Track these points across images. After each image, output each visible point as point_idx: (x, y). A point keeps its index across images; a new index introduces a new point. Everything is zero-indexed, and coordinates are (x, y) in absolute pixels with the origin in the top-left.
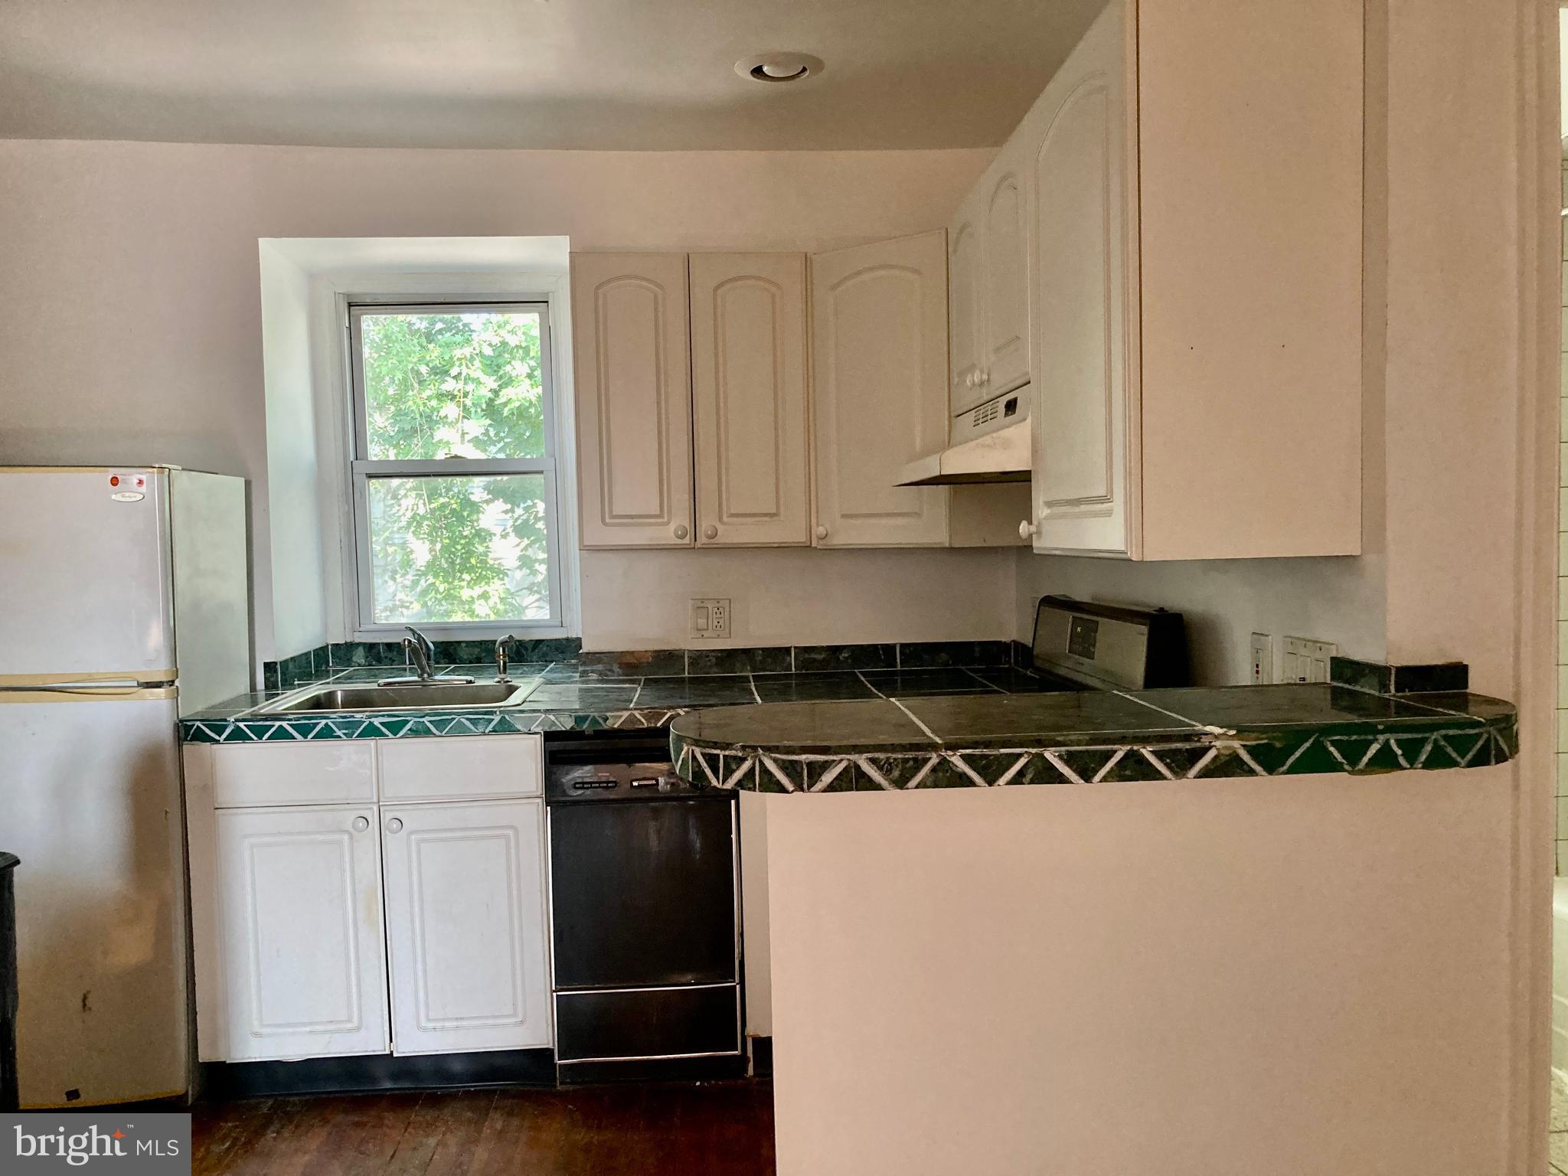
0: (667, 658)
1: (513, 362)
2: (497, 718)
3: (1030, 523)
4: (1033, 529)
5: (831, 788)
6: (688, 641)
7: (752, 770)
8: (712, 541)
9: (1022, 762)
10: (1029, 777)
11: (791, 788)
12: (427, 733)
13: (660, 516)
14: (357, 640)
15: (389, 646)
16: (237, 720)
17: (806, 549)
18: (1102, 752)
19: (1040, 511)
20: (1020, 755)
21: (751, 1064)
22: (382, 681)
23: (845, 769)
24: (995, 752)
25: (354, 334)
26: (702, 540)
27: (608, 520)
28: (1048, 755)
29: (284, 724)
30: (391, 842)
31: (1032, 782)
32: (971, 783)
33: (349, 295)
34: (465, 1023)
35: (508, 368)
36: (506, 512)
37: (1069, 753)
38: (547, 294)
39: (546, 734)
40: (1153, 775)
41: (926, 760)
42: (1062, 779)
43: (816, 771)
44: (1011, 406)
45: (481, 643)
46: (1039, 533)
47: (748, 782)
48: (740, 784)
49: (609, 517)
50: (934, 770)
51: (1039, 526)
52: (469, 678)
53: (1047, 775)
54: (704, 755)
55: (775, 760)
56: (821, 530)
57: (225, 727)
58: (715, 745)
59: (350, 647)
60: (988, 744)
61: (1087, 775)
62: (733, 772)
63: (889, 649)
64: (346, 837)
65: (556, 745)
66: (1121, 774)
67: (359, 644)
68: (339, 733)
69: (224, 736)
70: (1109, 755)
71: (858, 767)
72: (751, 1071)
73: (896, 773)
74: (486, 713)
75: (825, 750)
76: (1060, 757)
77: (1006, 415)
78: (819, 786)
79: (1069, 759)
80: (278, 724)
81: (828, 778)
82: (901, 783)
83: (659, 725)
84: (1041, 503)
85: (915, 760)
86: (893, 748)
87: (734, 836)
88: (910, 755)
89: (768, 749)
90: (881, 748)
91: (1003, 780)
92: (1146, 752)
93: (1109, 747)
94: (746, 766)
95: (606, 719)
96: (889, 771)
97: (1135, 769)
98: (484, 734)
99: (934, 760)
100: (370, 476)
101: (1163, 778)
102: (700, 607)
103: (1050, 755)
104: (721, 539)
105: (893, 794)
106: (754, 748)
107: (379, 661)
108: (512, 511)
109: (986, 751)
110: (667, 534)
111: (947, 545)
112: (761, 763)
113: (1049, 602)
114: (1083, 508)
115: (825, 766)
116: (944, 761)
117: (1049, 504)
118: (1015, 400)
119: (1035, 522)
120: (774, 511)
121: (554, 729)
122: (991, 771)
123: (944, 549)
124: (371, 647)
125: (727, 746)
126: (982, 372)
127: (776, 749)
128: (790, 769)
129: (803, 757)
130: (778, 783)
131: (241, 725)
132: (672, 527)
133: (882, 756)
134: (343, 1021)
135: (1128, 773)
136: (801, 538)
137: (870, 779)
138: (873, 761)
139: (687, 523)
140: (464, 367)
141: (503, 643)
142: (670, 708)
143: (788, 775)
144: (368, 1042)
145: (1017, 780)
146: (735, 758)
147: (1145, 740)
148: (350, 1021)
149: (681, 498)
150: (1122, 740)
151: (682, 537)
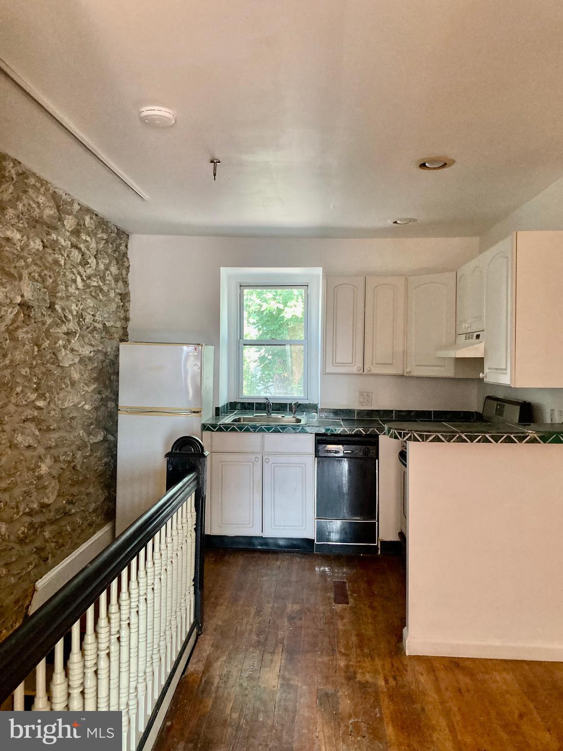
0: (349, 412)
1: (267, 293)
2: (301, 428)
3: (483, 374)
4: (484, 375)
5: (431, 441)
6: (357, 407)
7: (411, 436)
8: (369, 372)
9: (480, 437)
10: (482, 441)
11: (421, 441)
12: (279, 432)
13: (352, 363)
14: (238, 401)
15: (249, 404)
16: (220, 424)
17: (402, 376)
18: (500, 436)
19: (486, 370)
20: (479, 436)
21: (379, 550)
22: (255, 415)
23: (435, 437)
24: (473, 434)
25: (241, 296)
26: (366, 371)
27: (334, 364)
28: (486, 436)
29: (235, 426)
30: (266, 466)
31: (482, 442)
32: (467, 442)
33: (240, 283)
34: (286, 528)
35: (265, 295)
36: (257, 351)
37: (492, 435)
38: (308, 283)
39: (316, 434)
40: (513, 442)
41: (455, 436)
42: (490, 442)
43: (427, 437)
44: (478, 337)
45: (280, 404)
46: (486, 377)
47: (409, 439)
48: (407, 439)
49: (335, 363)
50: (457, 438)
51: (486, 375)
52: (283, 415)
53: (486, 441)
54: (397, 432)
55: (417, 434)
56: (408, 370)
57: (217, 427)
58: (401, 430)
59: (236, 403)
60: (471, 432)
61: (497, 442)
62: (405, 436)
63: (429, 412)
64: (252, 464)
65: (319, 438)
66: (505, 441)
67: (239, 402)
68: (251, 430)
69: (216, 429)
70: (503, 436)
71: (438, 436)
72: (379, 553)
73: (448, 439)
74: (297, 426)
75: (430, 432)
76: (490, 436)
77: (476, 339)
78: (428, 440)
79: (492, 437)
80: (233, 426)
81: (431, 438)
82: (449, 441)
83: (353, 433)
84: (487, 368)
85: (453, 435)
86: (447, 432)
87: (377, 472)
88: (452, 434)
89: (415, 431)
90: (444, 432)
91: (475, 441)
92: (512, 436)
93: (502, 434)
94: (409, 435)
95: (335, 430)
96: (446, 438)
97: (509, 440)
98: (296, 433)
99: (458, 436)
100: (244, 345)
101: (516, 443)
102: (361, 393)
103: (487, 436)
104: (372, 372)
105: (446, 443)
106: (412, 431)
107: (245, 409)
108: (259, 351)
109: (471, 434)
110: (354, 370)
111: (453, 377)
112: (413, 435)
113: (489, 398)
114: (499, 371)
115: (430, 435)
116: (460, 436)
117: (489, 369)
118: (479, 335)
119: (485, 373)
120: (391, 363)
121: (319, 432)
122: (472, 439)
123: (453, 379)
124: (243, 404)
125: (404, 430)
126: (468, 324)
127: (417, 431)
128: (421, 436)
129: (424, 433)
130: (418, 439)
131: (221, 426)
132: (356, 367)
133: (444, 434)
134: (247, 524)
135: (507, 441)
136: (400, 373)
137: (441, 440)
138: (442, 435)
139: (361, 365)
140: (249, 296)
141: (295, 404)
142: (357, 428)
143: (420, 437)
144: (255, 532)
145: (479, 441)
146: (406, 433)
147: (512, 433)
148: (250, 524)
149: (359, 358)
150: (506, 433)
151: (359, 371)
